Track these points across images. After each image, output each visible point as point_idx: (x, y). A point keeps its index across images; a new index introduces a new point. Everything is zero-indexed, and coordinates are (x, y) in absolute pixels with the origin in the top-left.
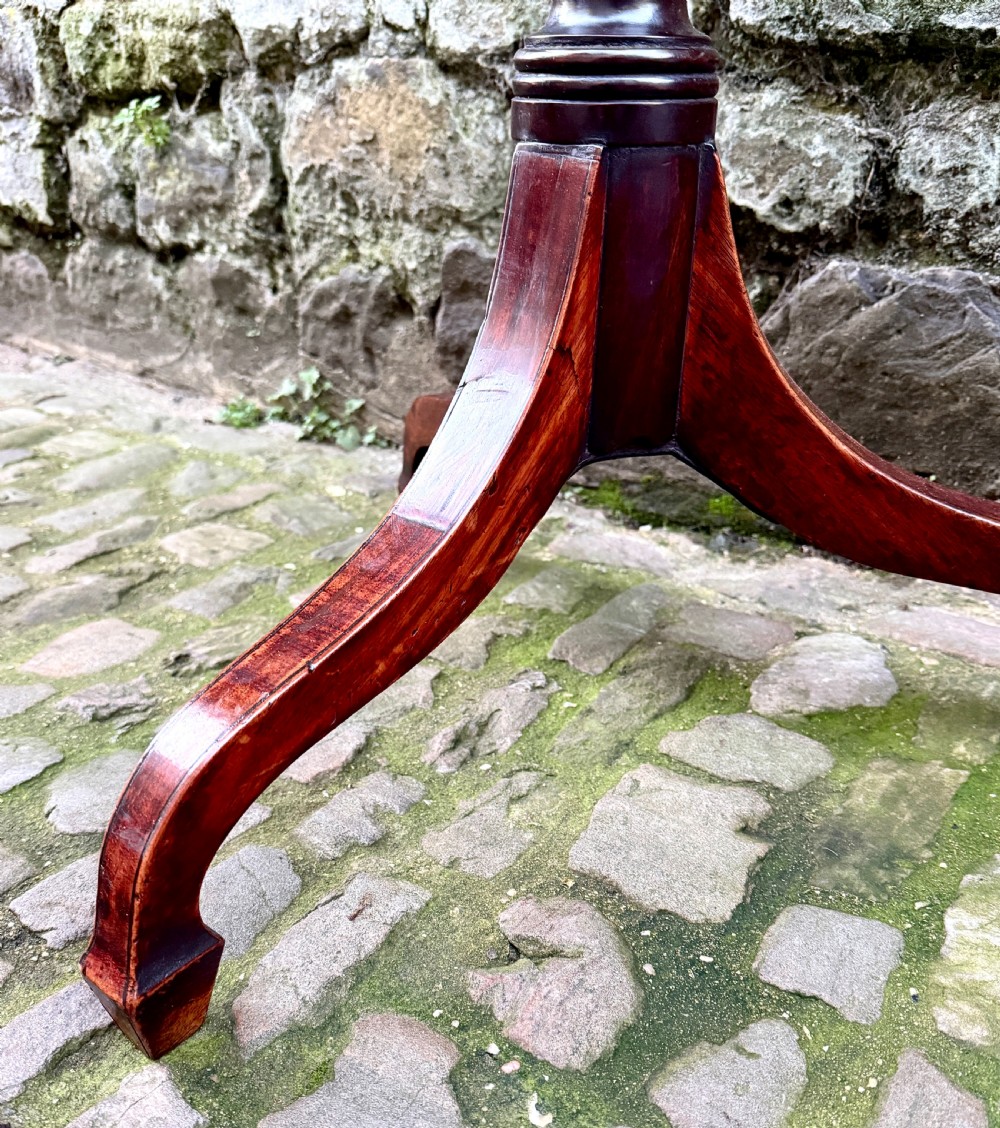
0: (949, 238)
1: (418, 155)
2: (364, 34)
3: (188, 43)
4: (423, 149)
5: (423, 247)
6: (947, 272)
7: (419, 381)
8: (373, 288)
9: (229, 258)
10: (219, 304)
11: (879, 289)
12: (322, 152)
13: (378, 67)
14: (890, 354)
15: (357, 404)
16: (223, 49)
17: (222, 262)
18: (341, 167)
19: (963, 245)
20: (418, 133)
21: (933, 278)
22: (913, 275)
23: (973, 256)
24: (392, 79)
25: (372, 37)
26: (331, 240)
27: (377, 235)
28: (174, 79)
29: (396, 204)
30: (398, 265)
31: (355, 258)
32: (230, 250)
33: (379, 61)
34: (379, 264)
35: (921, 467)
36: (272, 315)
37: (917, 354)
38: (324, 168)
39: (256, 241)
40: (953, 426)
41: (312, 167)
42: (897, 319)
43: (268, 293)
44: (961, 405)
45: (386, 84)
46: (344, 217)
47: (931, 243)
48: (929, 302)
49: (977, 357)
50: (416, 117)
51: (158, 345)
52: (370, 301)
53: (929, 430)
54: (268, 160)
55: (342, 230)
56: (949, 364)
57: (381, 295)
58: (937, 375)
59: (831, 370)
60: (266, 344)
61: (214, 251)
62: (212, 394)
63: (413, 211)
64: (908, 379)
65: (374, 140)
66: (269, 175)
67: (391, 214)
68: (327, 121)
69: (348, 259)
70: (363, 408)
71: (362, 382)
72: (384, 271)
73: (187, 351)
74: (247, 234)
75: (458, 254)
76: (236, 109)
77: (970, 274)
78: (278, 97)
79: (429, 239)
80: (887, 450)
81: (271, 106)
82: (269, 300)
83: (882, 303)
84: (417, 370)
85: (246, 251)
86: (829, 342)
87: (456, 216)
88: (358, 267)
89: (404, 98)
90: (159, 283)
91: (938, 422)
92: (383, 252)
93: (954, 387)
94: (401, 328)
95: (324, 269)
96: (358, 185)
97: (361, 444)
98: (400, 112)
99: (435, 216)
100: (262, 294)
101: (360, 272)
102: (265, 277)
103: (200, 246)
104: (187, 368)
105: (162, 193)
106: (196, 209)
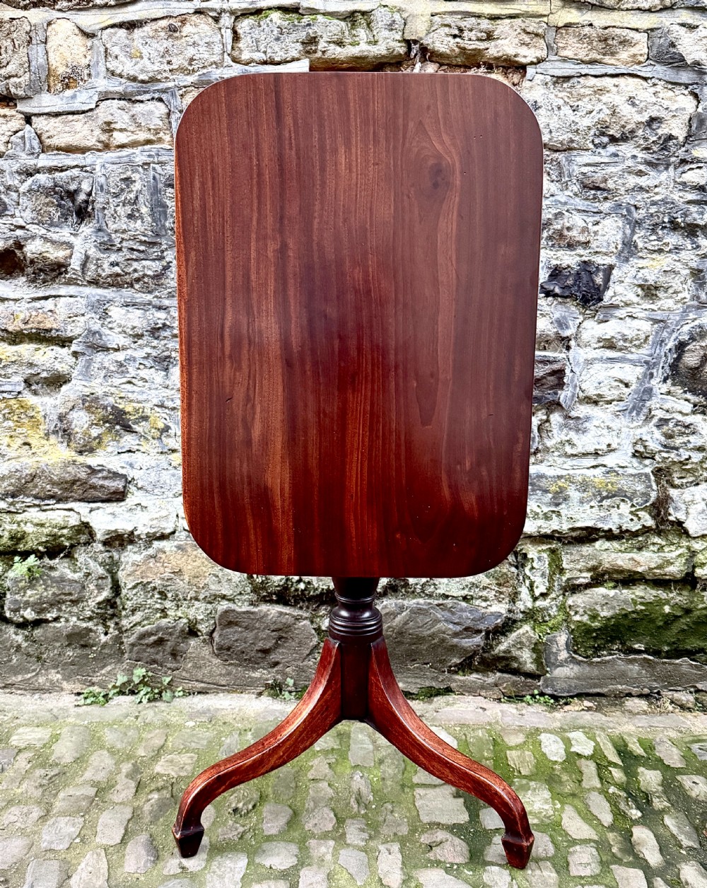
0: (418, 591)
1: (205, 576)
2: (174, 533)
3: (59, 534)
4: (207, 574)
5: (206, 609)
6: (421, 601)
7: (205, 663)
8: (178, 628)
9: (78, 623)
10: (69, 645)
11: (402, 608)
12: (147, 577)
13: (181, 545)
14: (410, 629)
15: (168, 679)
16: (79, 534)
17: (74, 626)
18: (159, 582)
19: (423, 592)
20: (204, 569)
21: (418, 604)
22: (411, 602)
23: (427, 595)
24: (189, 550)
25: (177, 534)
26: (151, 610)
27: (178, 606)
28: (45, 547)
29: (192, 594)
30: (191, 617)
31: (166, 616)
32: (78, 619)
33: (182, 543)
34: (180, 618)
35: (426, 661)
36: (105, 646)
37: (419, 627)
38: (149, 583)
39: (97, 614)
40: (435, 647)
41: (142, 582)
42: (410, 618)
43: (102, 636)
44: (436, 641)
45: (186, 551)
46: (159, 601)
47: (413, 592)
48: (419, 611)
49: (438, 626)
50: (203, 563)
51: (16, 670)
52: (177, 633)
53: (427, 650)
54: (110, 580)
55: (158, 606)
56: (429, 629)
57: (182, 631)
58: (426, 633)
59: (391, 636)
60: (102, 660)
61: (67, 621)
62: (62, 689)
63: (201, 597)
64: (417, 635)
65: (180, 570)
66: (110, 586)
67: (189, 598)
68: (151, 565)
69: (161, 617)
70: (172, 680)
71: (170, 669)
72: (185, 621)
73: (40, 670)
74: (93, 612)
75: (226, 612)
76: (89, 560)
77: (428, 601)
78: (115, 554)
79: (209, 606)
80: (413, 658)
81: (111, 557)
82: (103, 639)
83: (404, 613)
84: (203, 658)
85: (90, 619)
86: (389, 627)
87: (224, 597)
88: (167, 620)
89: (196, 556)
90: (20, 638)
91: (429, 647)
92: (183, 613)
93: (433, 636)
94: (193, 642)
95: (145, 622)
96: (169, 588)
97: (174, 697)
98: (194, 561)
99: (213, 598)
100: (98, 637)
101: (169, 622)
102: (101, 629)
103: (56, 619)
104: (41, 680)
105: (30, 597)
106: (56, 603)
